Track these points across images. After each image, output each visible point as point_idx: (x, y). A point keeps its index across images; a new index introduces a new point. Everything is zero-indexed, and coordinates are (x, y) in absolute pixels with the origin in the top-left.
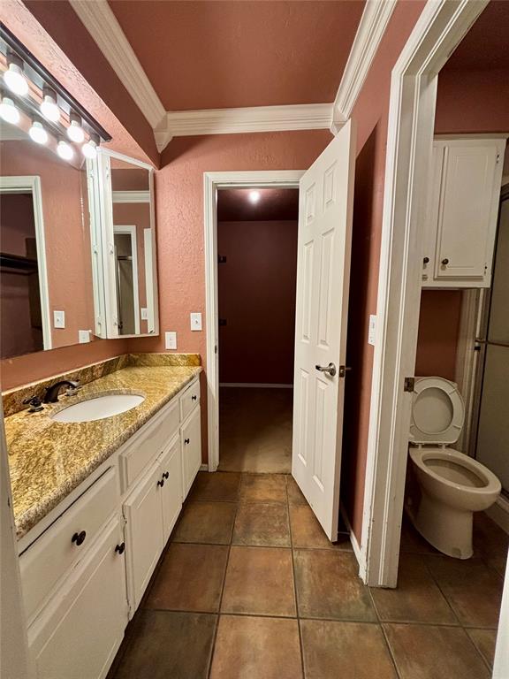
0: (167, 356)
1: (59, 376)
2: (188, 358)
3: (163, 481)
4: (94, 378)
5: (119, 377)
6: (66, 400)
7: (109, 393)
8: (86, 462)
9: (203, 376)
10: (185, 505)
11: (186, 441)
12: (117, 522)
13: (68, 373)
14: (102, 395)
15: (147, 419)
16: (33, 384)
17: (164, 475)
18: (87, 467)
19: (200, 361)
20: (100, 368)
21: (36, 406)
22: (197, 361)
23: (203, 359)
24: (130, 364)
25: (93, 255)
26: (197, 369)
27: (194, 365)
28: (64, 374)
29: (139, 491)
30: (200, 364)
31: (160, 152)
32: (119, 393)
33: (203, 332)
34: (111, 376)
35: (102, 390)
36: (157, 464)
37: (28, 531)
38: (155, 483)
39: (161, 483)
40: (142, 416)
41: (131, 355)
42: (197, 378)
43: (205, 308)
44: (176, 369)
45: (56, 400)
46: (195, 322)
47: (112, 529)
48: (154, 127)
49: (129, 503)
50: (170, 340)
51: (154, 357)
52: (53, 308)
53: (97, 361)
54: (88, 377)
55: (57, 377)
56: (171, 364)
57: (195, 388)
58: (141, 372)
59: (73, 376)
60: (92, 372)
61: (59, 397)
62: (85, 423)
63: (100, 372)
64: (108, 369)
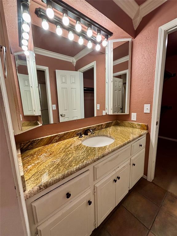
0: (132, 123)
1: (90, 126)
2: (141, 126)
3: (116, 180)
4: (102, 128)
5: (111, 130)
6: (90, 135)
7: (104, 136)
8: (75, 167)
9: (148, 136)
10: (130, 191)
11: (133, 164)
12: (90, 191)
13: (93, 126)
14: (101, 136)
15: (109, 153)
16: (82, 128)
17: (118, 177)
18: (74, 170)
19: (147, 128)
20: (105, 125)
21: (81, 136)
22: (146, 128)
23: (149, 127)
24: (117, 124)
25: (106, 83)
26: (146, 131)
27: (144, 129)
28: (92, 126)
29: (103, 182)
30: (147, 129)
31: (135, 29)
32: (107, 136)
33: (150, 114)
34: (108, 128)
35: (102, 134)
36: (114, 172)
37: (45, 189)
38: (112, 180)
39: (115, 181)
40: (107, 151)
41: (118, 121)
42: (145, 135)
43: (152, 102)
44: (135, 130)
45: (87, 135)
46: (147, 108)
47: (87, 194)
48: (132, 18)
49: (97, 185)
50: (134, 116)
51: (126, 123)
52: (97, 103)
53: (104, 122)
54: (100, 128)
55: (89, 127)
56: (133, 127)
57: (143, 140)
58: (119, 128)
59: (94, 127)
60: (102, 126)
61: (88, 134)
62: (88, 147)
63: (104, 126)
64: (108, 126)
